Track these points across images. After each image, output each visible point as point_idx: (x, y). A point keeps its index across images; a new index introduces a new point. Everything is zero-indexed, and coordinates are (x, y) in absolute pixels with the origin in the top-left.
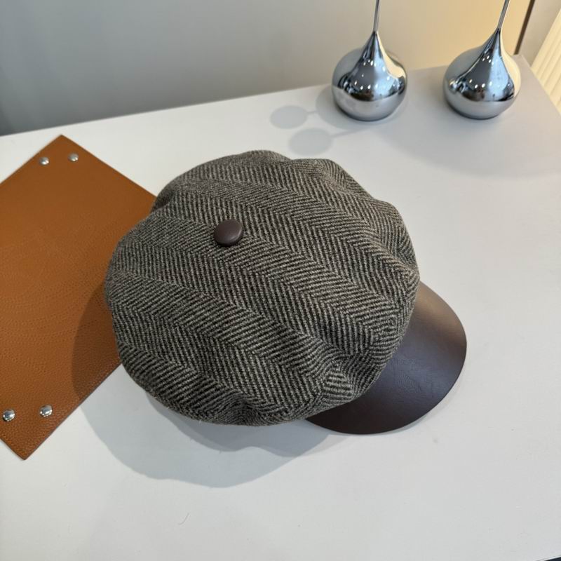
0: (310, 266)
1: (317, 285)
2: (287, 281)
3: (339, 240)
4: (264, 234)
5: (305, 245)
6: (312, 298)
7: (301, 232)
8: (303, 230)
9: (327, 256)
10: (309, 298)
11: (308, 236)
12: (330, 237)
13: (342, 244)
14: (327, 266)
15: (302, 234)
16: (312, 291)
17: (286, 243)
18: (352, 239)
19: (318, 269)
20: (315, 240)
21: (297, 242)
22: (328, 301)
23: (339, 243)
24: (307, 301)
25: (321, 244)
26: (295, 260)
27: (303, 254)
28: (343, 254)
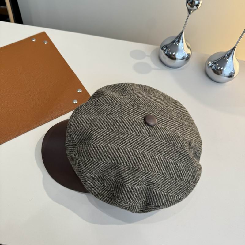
0: (112, 114)
1: (107, 108)
2: (119, 105)
3: (104, 128)
4: (136, 121)
5: (117, 121)
6: (107, 103)
7: (121, 126)
8: (120, 127)
9: (107, 120)
10: (108, 102)
11: (117, 125)
12: (108, 128)
13: (102, 127)
14: (105, 117)
15: (120, 125)
16: (108, 105)
17: (125, 119)
18: (98, 131)
19: (108, 114)
20: (114, 124)
21: (121, 121)
22: (101, 104)
23: (103, 127)
24: (108, 101)
25: (111, 124)
26: (119, 114)
27: (116, 117)
28: (100, 123)
